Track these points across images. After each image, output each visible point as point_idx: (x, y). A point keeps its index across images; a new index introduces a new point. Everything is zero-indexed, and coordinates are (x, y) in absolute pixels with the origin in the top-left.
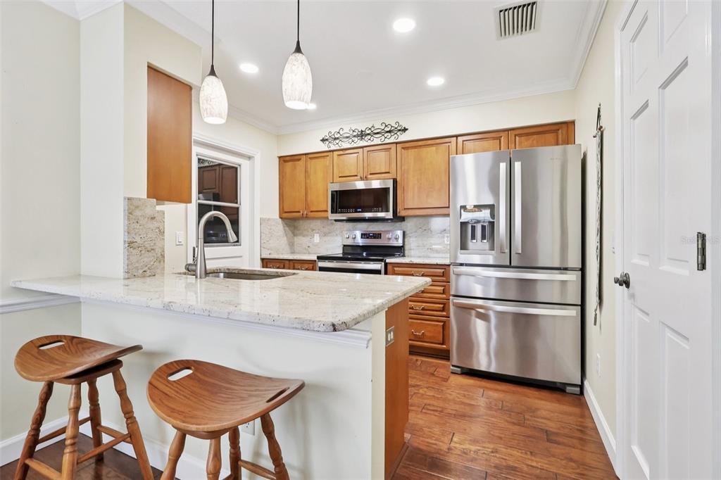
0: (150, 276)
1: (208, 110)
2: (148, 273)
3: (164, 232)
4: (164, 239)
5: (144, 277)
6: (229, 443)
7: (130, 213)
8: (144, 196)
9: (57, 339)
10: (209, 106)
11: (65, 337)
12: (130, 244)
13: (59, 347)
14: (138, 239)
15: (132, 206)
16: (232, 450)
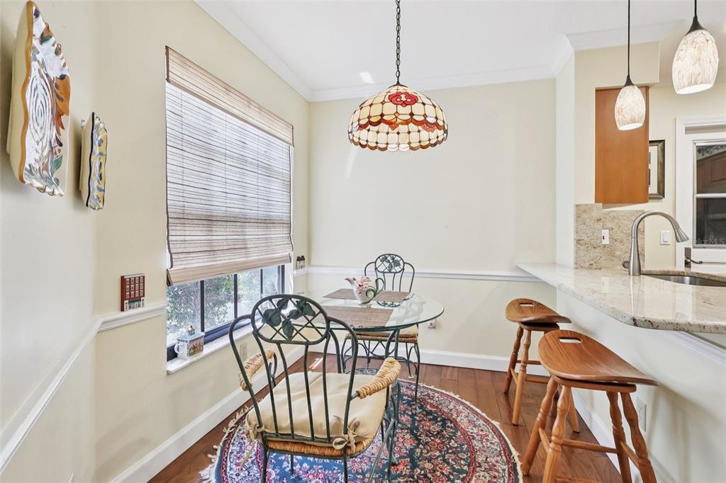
0: (596, 269)
1: (621, 121)
2: (594, 266)
3: (644, 231)
4: (644, 238)
5: (591, 268)
6: (611, 419)
7: (578, 217)
8: (593, 201)
9: (530, 302)
10: (621, 117)
11: (535, 302)
12: (578, 241)
13: (529, 307)
14: (584, 237)
15: (580, 210)
16: (615, 428)
